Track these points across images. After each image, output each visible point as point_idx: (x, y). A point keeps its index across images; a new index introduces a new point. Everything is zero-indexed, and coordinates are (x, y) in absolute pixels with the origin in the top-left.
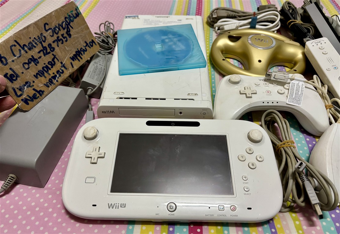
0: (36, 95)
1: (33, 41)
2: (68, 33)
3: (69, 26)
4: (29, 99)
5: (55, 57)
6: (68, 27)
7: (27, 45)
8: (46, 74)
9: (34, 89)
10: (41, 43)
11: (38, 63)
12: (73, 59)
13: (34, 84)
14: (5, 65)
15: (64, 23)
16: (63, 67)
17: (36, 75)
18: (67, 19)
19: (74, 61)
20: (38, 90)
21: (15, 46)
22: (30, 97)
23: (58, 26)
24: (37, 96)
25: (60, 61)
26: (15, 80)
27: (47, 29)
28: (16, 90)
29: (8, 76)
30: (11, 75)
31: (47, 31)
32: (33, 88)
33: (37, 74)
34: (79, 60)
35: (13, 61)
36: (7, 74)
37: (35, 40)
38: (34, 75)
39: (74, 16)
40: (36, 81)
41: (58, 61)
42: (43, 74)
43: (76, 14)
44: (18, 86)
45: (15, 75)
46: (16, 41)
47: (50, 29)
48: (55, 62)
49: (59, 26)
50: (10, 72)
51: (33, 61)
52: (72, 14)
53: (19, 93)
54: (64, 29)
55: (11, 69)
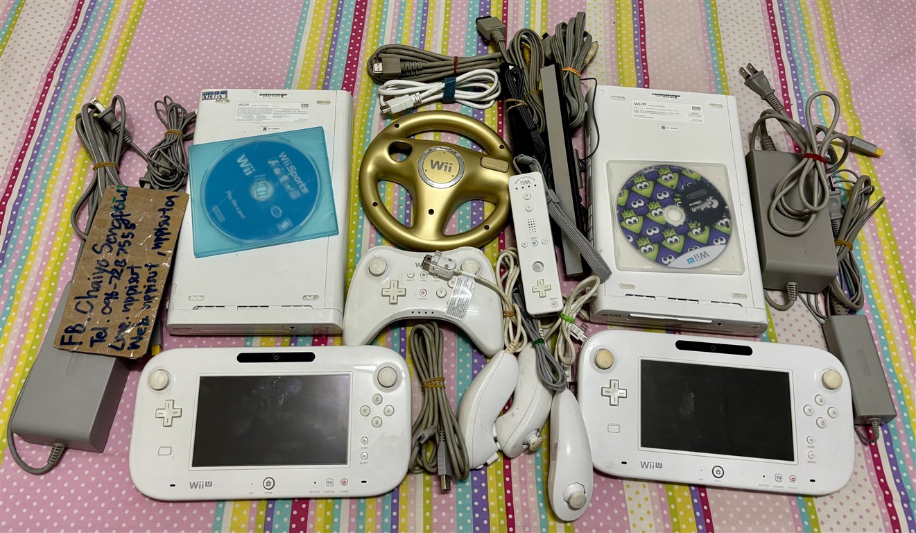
0: (141, 329)
3: (123, 218)
4: (134, 341)
5: (132, 268)
6: (123, 220)
7: (91, 289)
8: (135, 297)
10: (105, 271)
11: (117, 294)
12: (157, 246)
13: (129, 320)
16: (152, 268)
17: (124, 309)
19: (160, 247)
21: (78, 303)
22: (135, 338)
24: (143, 329)
25: (143, 266)
26: (106, 336)
28: (114, 344)
29: (95, 338)
30: (98, 335)
31: (101, 252)
32: (132, 325)
33: (125, 306)
34: (168, 239)
36: (93, 337)
37: (95, 275)
38: (123, 311)
39: (121, 201)
41: (140, 267)
42: (133, 299)
43: (122, 195)
47: (103, 246)
50: (94, 334)
51: (111, 298)
52: (117, 201)
53: (119, 345)
54: (120, 228)
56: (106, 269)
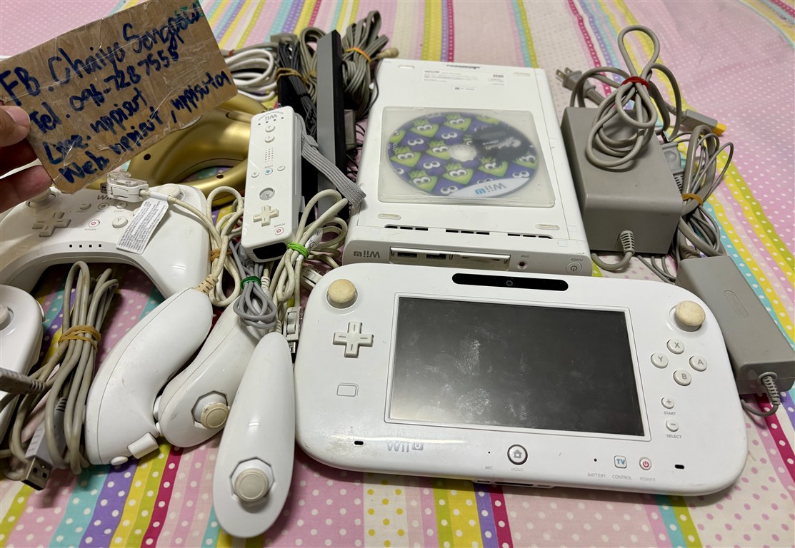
0: (91, 166)
1: (97, 55)
2: (173, 51)
3: (176, 37)
4: (75, 170)
5: (139, 94)
6: (173, 39)
7: (84, 62)
8: (116, 126)
9: (88, 153)
10: (114, 63)
11: (102, 100)
12: (178, 104)
13: (89, 142)
14: (35, 95)
15: (166, 29)
16: (154, 119)
17: (94, 124)
18: (172, 22)
19: (179, 109)
20: (97, 156)
21: (58, 59)
22: (78, 168)
23: (152, 34)
24: (93, 168)
25: (149, 105)
26: (51, 128)
27: (128, 36)
28: (51, 148)
29: (38, 117)
30: (43, 117)
31: (127, 39)
32: (86, 150)
33: (98, 123)
34: (190, 110)
35: (51, 89)
36: (37, 113)
37: (101, 55)
38: (92, 125)
39: (188, 18)
40: (94, 136)
41: (146, 104)
42: (111, 125)
43: (193, 14)
44: (55, 142)
45: (52, 119)
46: (62, 51)
47: (134, 37)
48: (137, 105)
49: (154, 34)
50: (43, 111)
51: (92, 95)
52: (185, 14)
53: (56, 155)
54: (164, 41)
55: (44, 104)
56: (117, 62)
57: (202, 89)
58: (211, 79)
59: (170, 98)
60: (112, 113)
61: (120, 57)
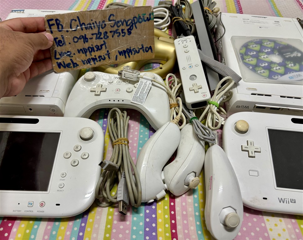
1: (93, 23)
2: (129, 30)
7: (86, 24)
9: (71, 60)
11: (87, 41)
13: (74, 56)
14: (60, 31)
15: (131, 21)
16: (107, 56)
18: (135, 19)
19: (120, 55)
20: (75, 62)
21: (76, 20)
22: (64, 64)
23: (123, 21)
24: (71, 66)
26: (60, 46)
27: (111, 19)
28: (57, 53)
30: (60, 41)
33: (81, 50)
34: (126, 57)
35: (67, 31)
36: (58, 38)
38: (78, 50)
39: (144, 19)
40: (77, 54)
41: (106, 48)
42: (86, 52)
43: (148, 18)
44: (60, 51)
45: (63, 43)
46: (78, 17)
48: (102, 48)
51: (83, 38)
52: (143, 16)
53: (58, 56)
54: (127, 25)
55: (62, 36)
56: (101, 28)
57: (136, 50)
58: (143, 47)
59: (118, 50)
60: (88, 48)
61: (103, 27)
